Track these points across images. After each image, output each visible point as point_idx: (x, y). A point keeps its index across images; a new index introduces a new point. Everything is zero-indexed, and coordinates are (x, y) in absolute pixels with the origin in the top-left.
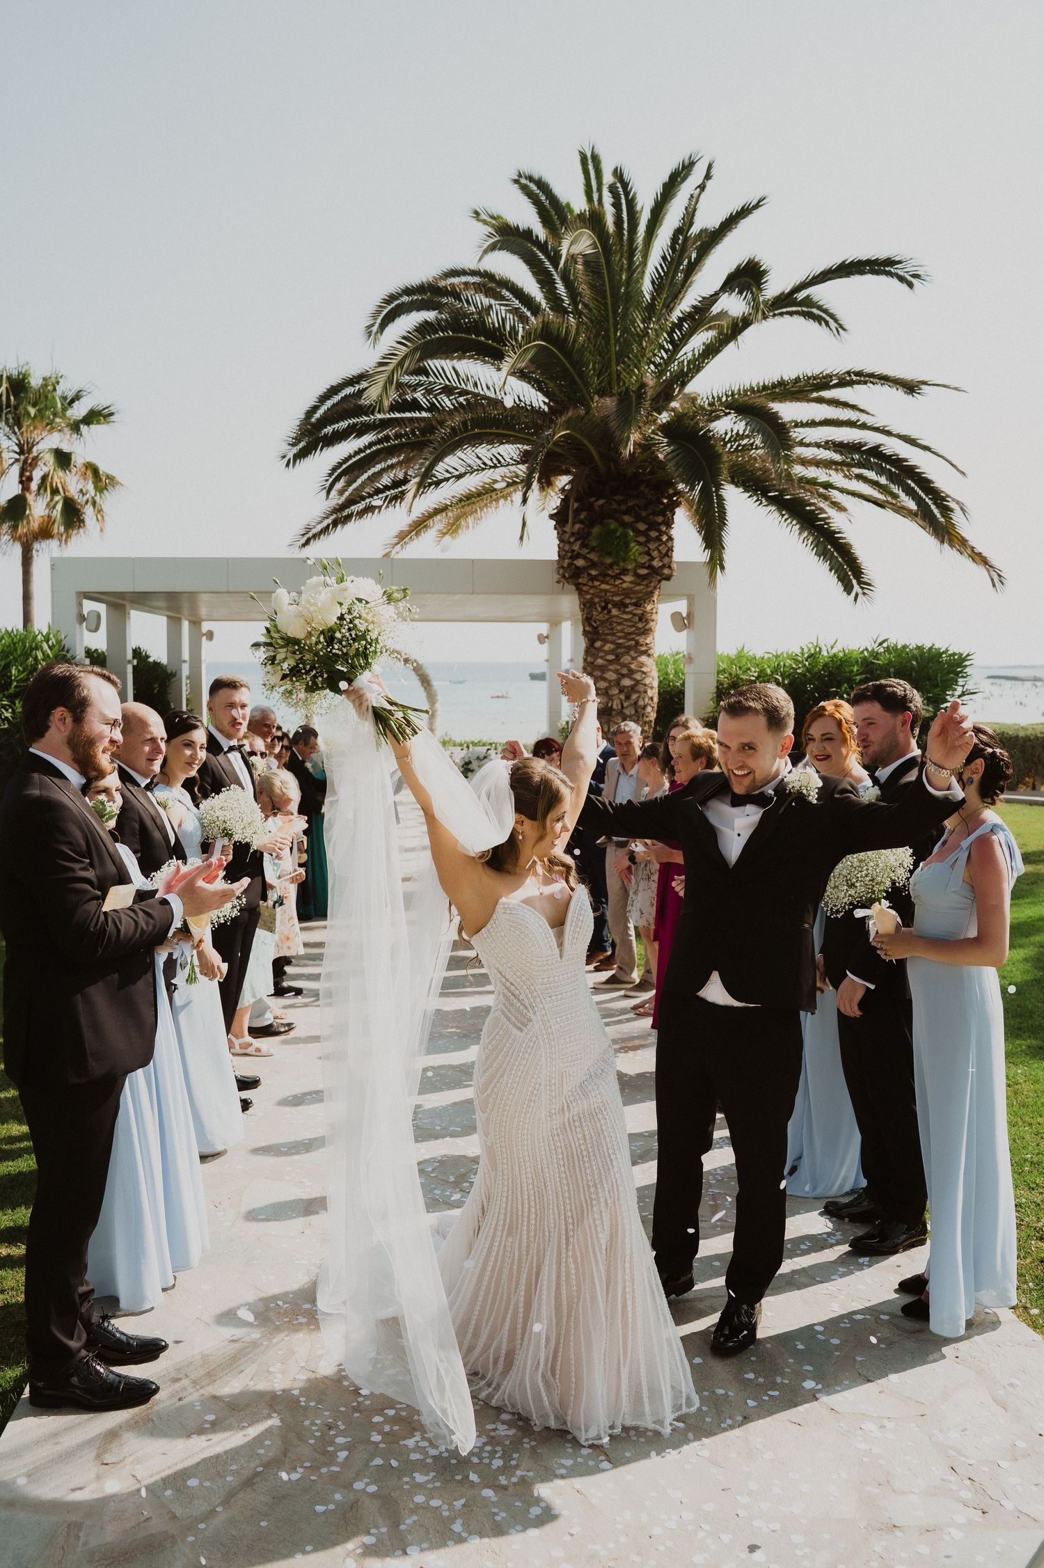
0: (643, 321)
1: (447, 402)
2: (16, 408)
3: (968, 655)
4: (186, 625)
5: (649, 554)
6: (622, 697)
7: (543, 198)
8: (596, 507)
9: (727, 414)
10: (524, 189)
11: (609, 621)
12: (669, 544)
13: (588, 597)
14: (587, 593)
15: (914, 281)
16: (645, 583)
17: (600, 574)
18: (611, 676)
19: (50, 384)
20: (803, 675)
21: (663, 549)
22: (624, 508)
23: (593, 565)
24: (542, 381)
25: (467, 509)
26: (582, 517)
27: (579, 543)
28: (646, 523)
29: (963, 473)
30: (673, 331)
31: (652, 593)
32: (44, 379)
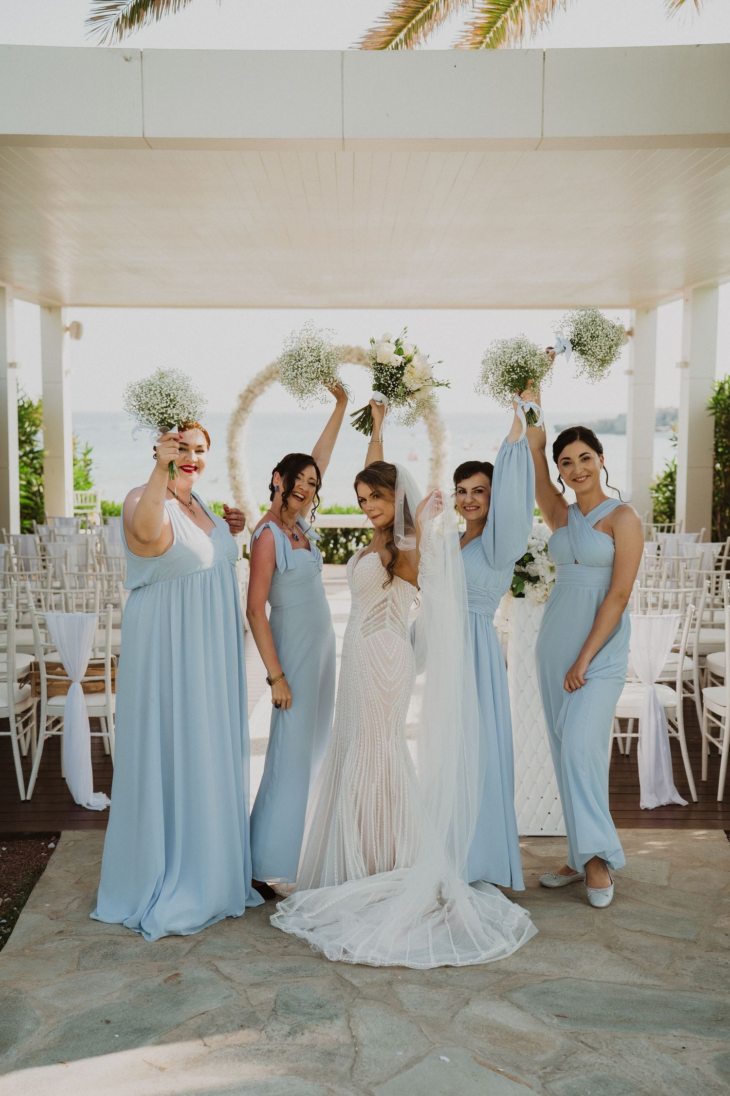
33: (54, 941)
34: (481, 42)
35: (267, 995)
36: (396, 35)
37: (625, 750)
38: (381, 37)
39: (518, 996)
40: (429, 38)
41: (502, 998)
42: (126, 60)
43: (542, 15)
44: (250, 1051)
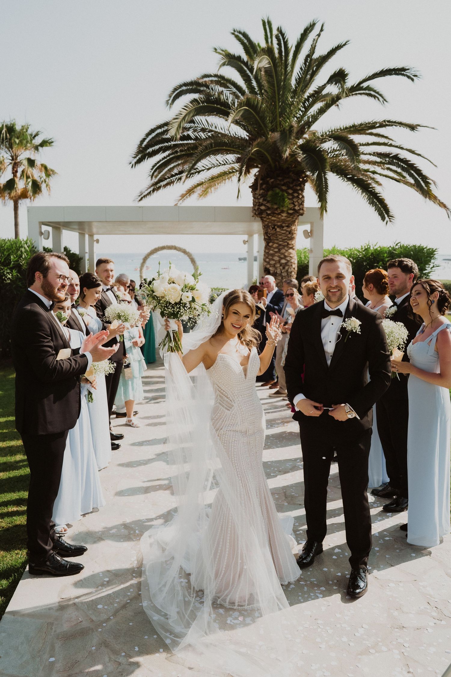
0: (292, 98)
1: (203, 135)
2: (10, 139)
3: (436, 249)
4: (87, 236)
5: (293, 203)
6: (281, 268)
7: (246, 41)
8: (270, 183)
9: (329, 140)
10: (237, 37)
11: (275, 234)
12: (303, 199)
13: (266, 223)
14: (266, 221)
15: (414, 78)
16: (291, 217)
17: (271, 213)
18: (276, 258)
19: (25, 129)
20: (362, 258)
21: (300, 202)
22: (282, 183)
23: (268, 209)
24: (246, 126)
25: (212, 184)
26: (264, 186)
27: (262, 199)
28: (292, 189)
29: (436, 166)
30: (305, 102)
31: (295, 221)
32: (22, 126)
36: (186, 195)
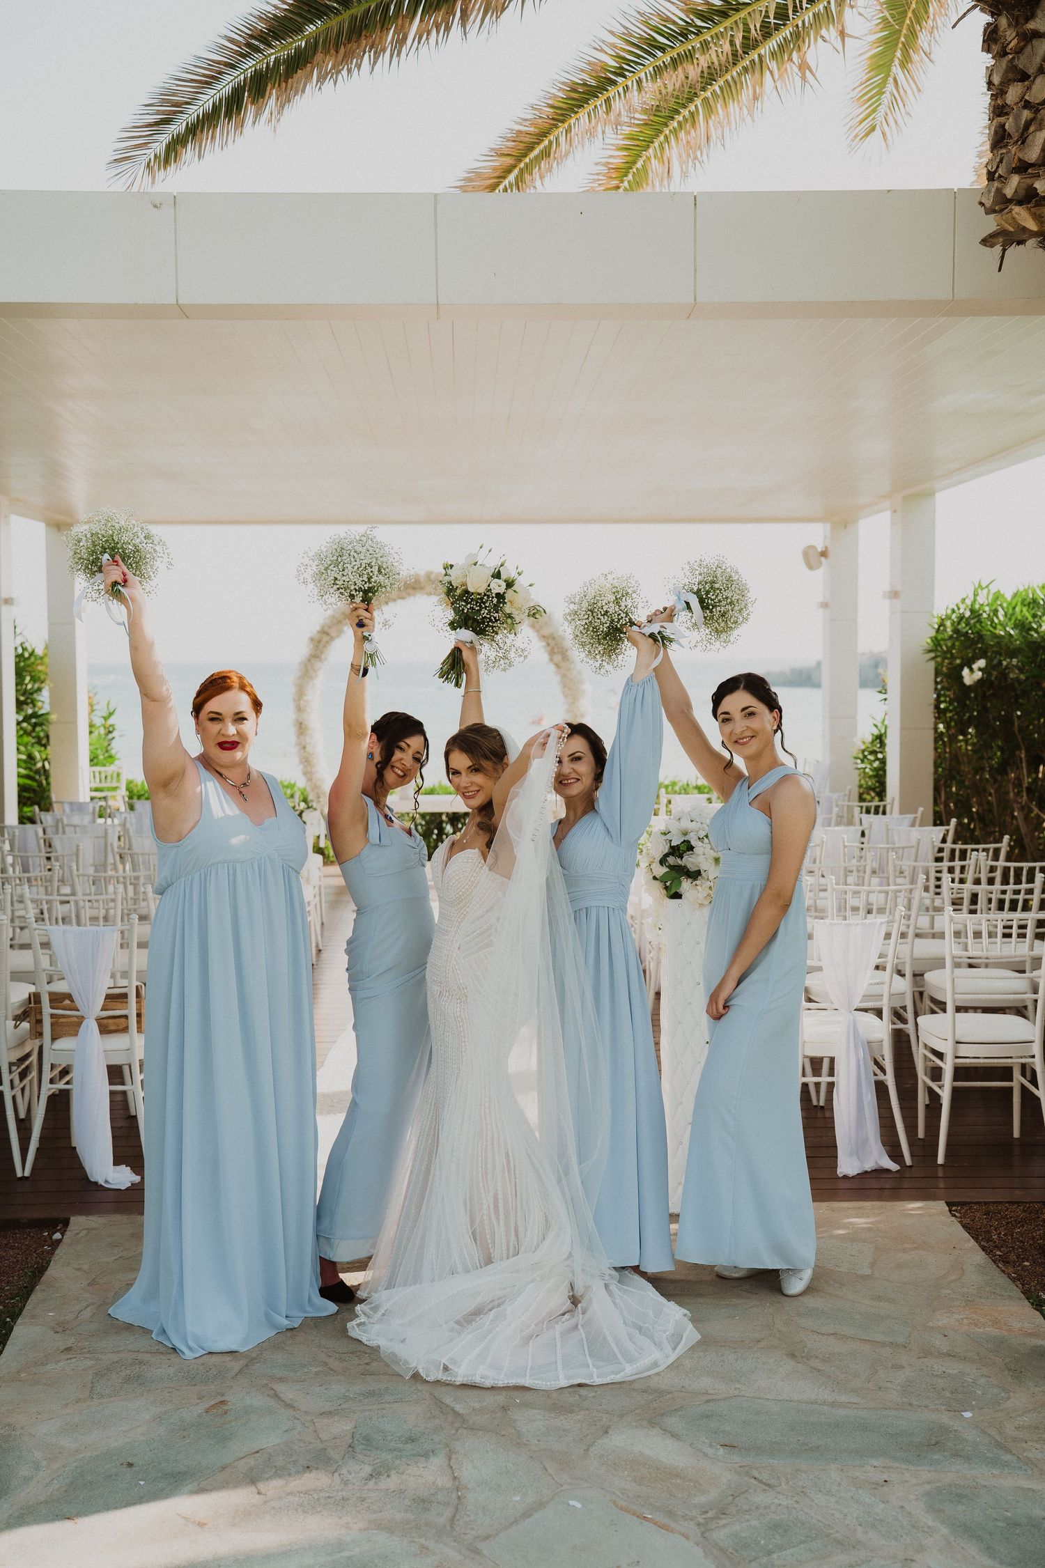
33: (59, 1361)
34: (618, 187)
35: (341, 1427)
36: (504, 178)
37: (818, 1100)
38: (485, 179)
39: (674, 1422)
40: (546, 180)
41: (652, 1424)
42: (155, 206)
43: (694, 153)
44: (318, 1500)
